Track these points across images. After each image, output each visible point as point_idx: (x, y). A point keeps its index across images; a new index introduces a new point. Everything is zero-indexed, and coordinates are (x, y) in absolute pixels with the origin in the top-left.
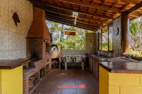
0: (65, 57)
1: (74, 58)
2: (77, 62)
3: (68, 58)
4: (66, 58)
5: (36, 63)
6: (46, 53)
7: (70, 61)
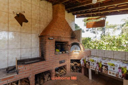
0: (89, 60)
1: (102, 66)
2: (109, 74)
3: (93, 63)
4: (89, 62)
5: (20, 67)
6: (55, 53)
7: (95, 69)
